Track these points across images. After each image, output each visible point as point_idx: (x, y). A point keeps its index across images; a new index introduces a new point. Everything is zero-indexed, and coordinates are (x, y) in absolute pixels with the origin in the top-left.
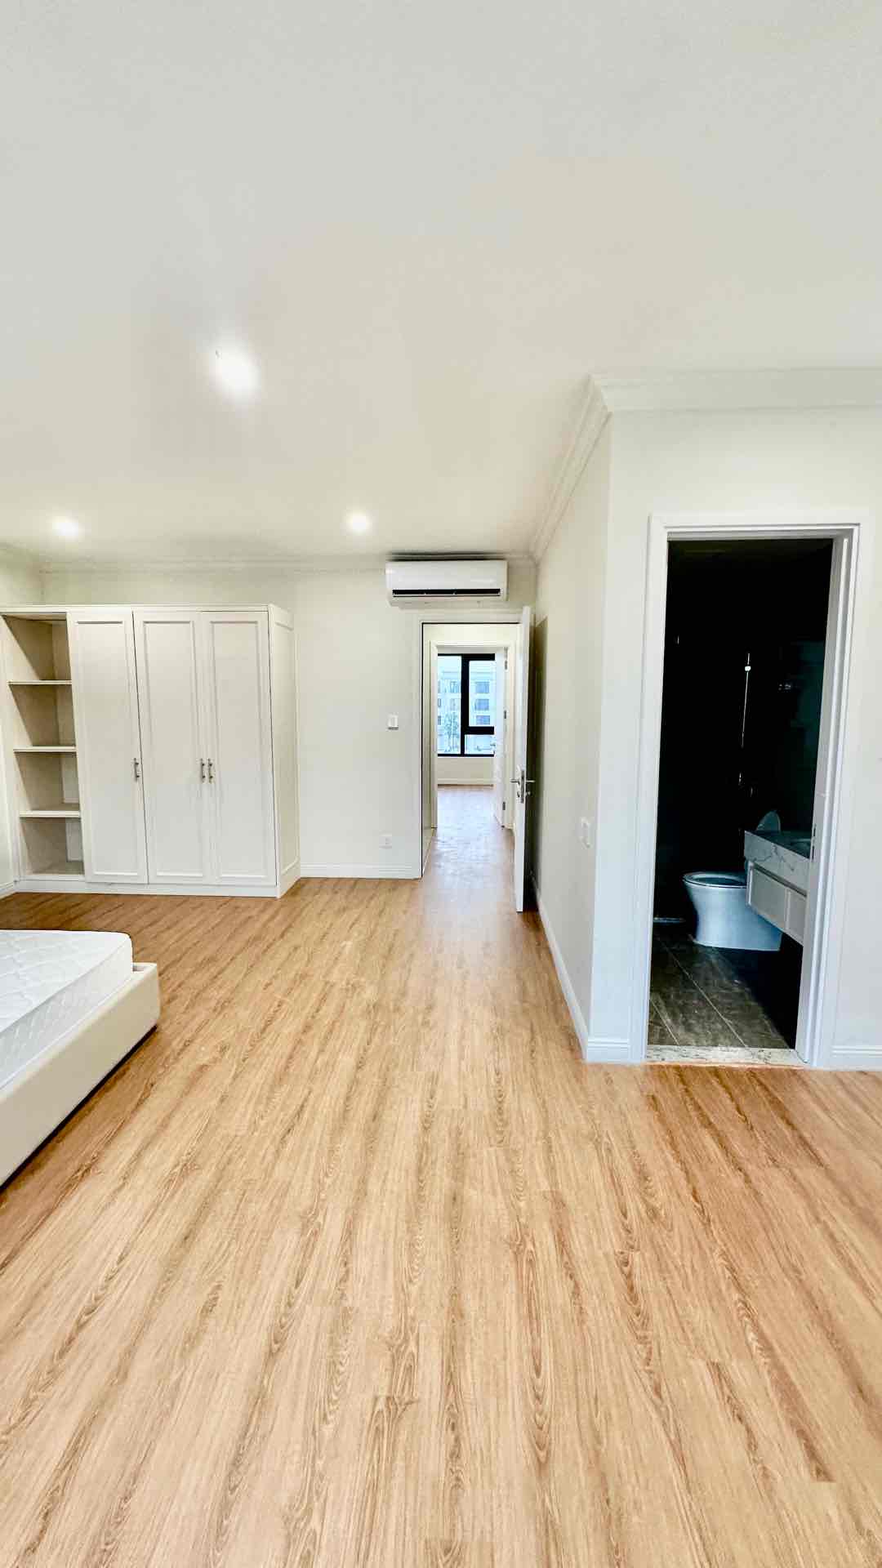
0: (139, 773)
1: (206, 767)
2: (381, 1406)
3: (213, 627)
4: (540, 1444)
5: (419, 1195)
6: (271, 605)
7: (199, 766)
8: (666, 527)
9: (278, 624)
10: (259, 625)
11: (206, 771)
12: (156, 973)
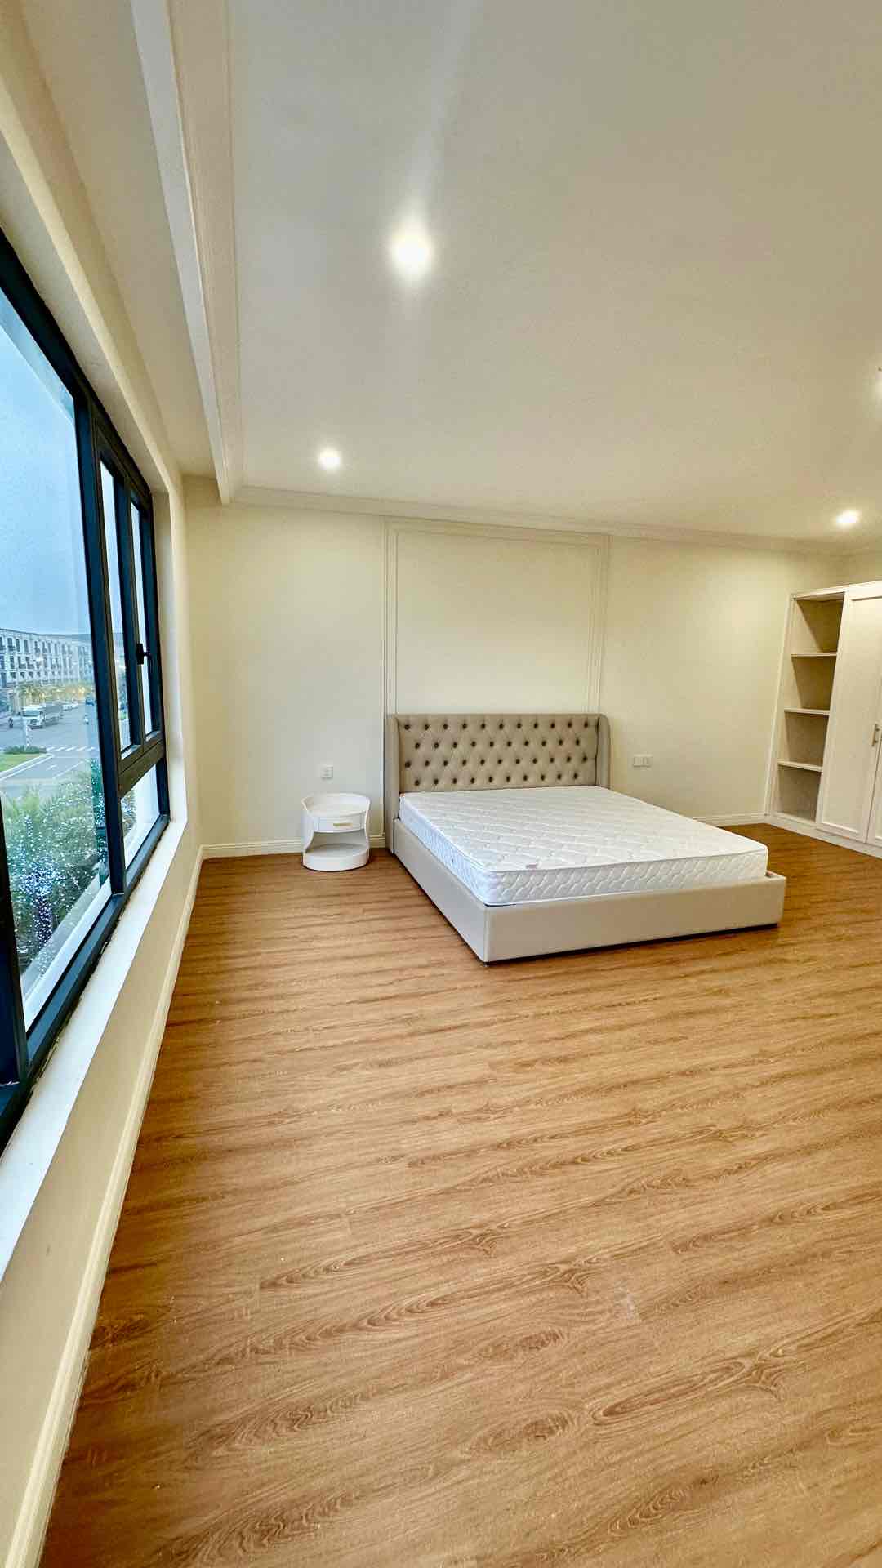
0: (878, 739)
12: (785, 884)
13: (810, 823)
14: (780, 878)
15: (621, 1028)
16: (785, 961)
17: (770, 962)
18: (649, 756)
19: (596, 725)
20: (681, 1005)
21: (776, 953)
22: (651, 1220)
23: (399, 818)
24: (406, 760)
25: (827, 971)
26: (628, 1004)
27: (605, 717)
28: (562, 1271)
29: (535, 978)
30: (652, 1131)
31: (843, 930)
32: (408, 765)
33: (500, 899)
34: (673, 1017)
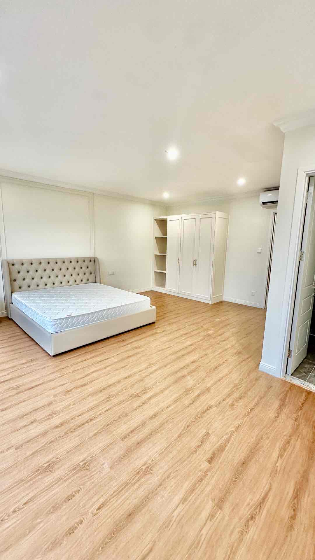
0: (179, 262)
1: (195, 262)
2: (135, 394)
3: (200, 220)
4: (155, 416)
5: (176, 372)
6: (217, 211)
7: (193, 261)
8: (305, 172)
9: (219, 218)
10: (212, 217)
12: (156, 309)
13: (163, 289)
14: (154, 307)
15: (105, 368)
16: (156, 333)
17: (153, 335)
18: (114, 271)
19: (94, 261)
20: (126, 355)
21: (154, 331)
22: (114, 433)
23: (12, 303)
24: (13, 279)
25: (168, 334)
26: (108, 359)
27: (97, 258)
28: (81, 465)
29: (73, 357)
30: (115, 401)
31: (173, 321)
32: (15, 280)
33: (57, 330)
34: (123, 359)
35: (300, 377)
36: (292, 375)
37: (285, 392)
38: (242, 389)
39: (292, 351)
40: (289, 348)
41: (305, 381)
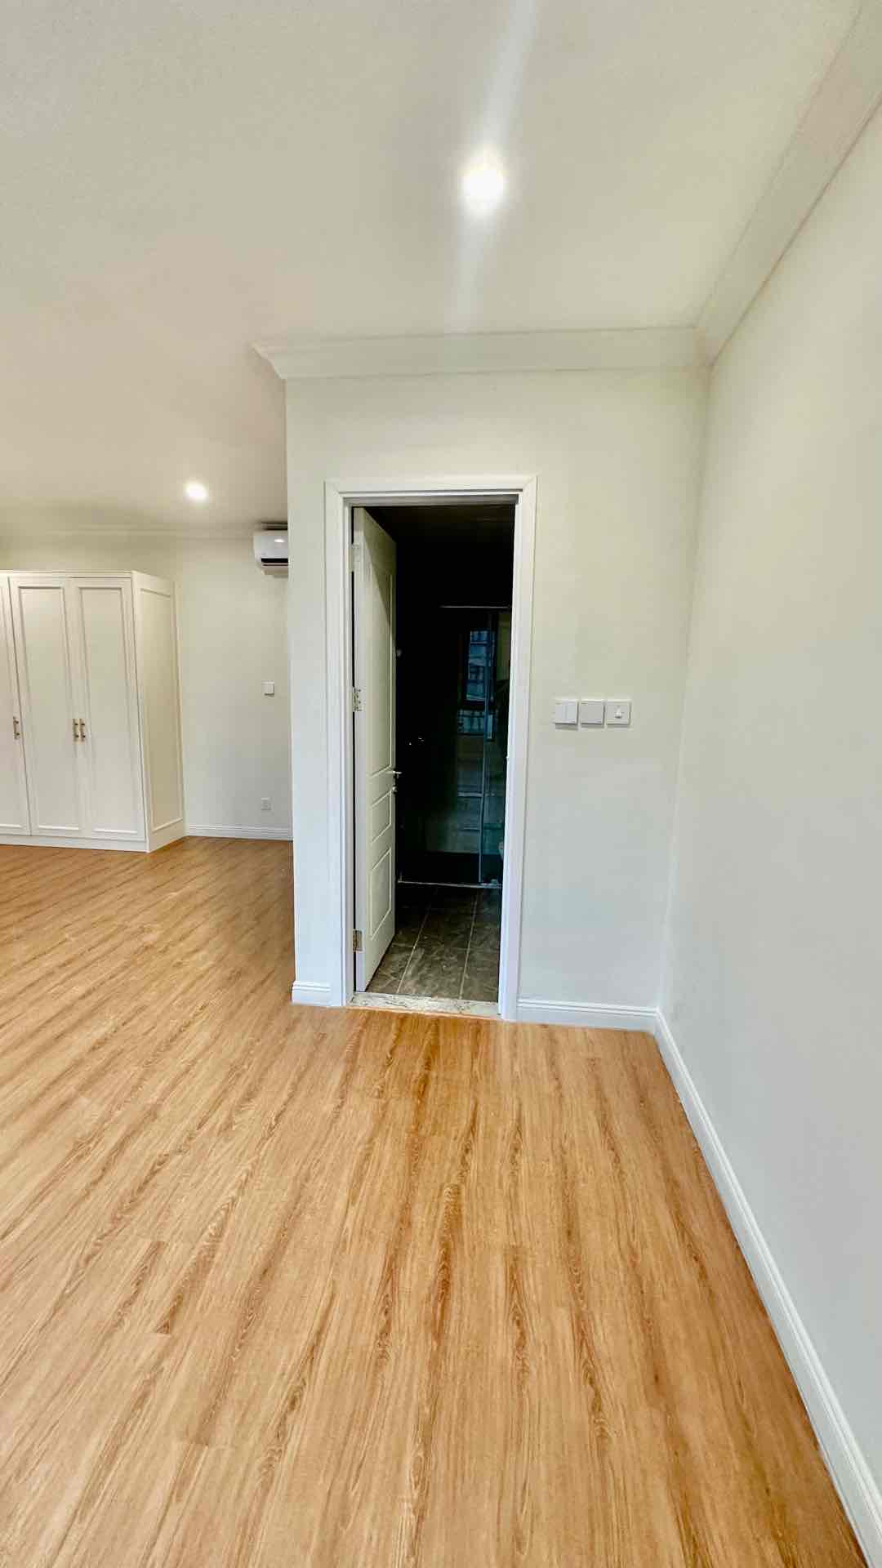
0: (19, 731)
1: (78, 728)
3: (81, 593)
5: (35, 1100)
6: (134, 572)
7: (72, 726)
8: (340, 493)
9: (142, 590)
10: (123, 589)
11: (79, 731)
35: (384, 989)
36: (367, 990)
37: (355, 1038)
38: (250, 1072)
39: (361, 933)
40: (354, 928)
41: (394, 993)
